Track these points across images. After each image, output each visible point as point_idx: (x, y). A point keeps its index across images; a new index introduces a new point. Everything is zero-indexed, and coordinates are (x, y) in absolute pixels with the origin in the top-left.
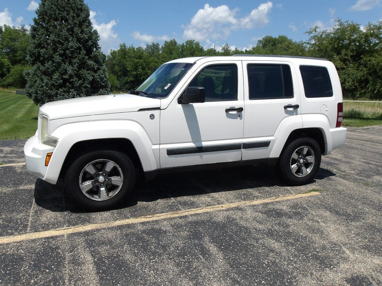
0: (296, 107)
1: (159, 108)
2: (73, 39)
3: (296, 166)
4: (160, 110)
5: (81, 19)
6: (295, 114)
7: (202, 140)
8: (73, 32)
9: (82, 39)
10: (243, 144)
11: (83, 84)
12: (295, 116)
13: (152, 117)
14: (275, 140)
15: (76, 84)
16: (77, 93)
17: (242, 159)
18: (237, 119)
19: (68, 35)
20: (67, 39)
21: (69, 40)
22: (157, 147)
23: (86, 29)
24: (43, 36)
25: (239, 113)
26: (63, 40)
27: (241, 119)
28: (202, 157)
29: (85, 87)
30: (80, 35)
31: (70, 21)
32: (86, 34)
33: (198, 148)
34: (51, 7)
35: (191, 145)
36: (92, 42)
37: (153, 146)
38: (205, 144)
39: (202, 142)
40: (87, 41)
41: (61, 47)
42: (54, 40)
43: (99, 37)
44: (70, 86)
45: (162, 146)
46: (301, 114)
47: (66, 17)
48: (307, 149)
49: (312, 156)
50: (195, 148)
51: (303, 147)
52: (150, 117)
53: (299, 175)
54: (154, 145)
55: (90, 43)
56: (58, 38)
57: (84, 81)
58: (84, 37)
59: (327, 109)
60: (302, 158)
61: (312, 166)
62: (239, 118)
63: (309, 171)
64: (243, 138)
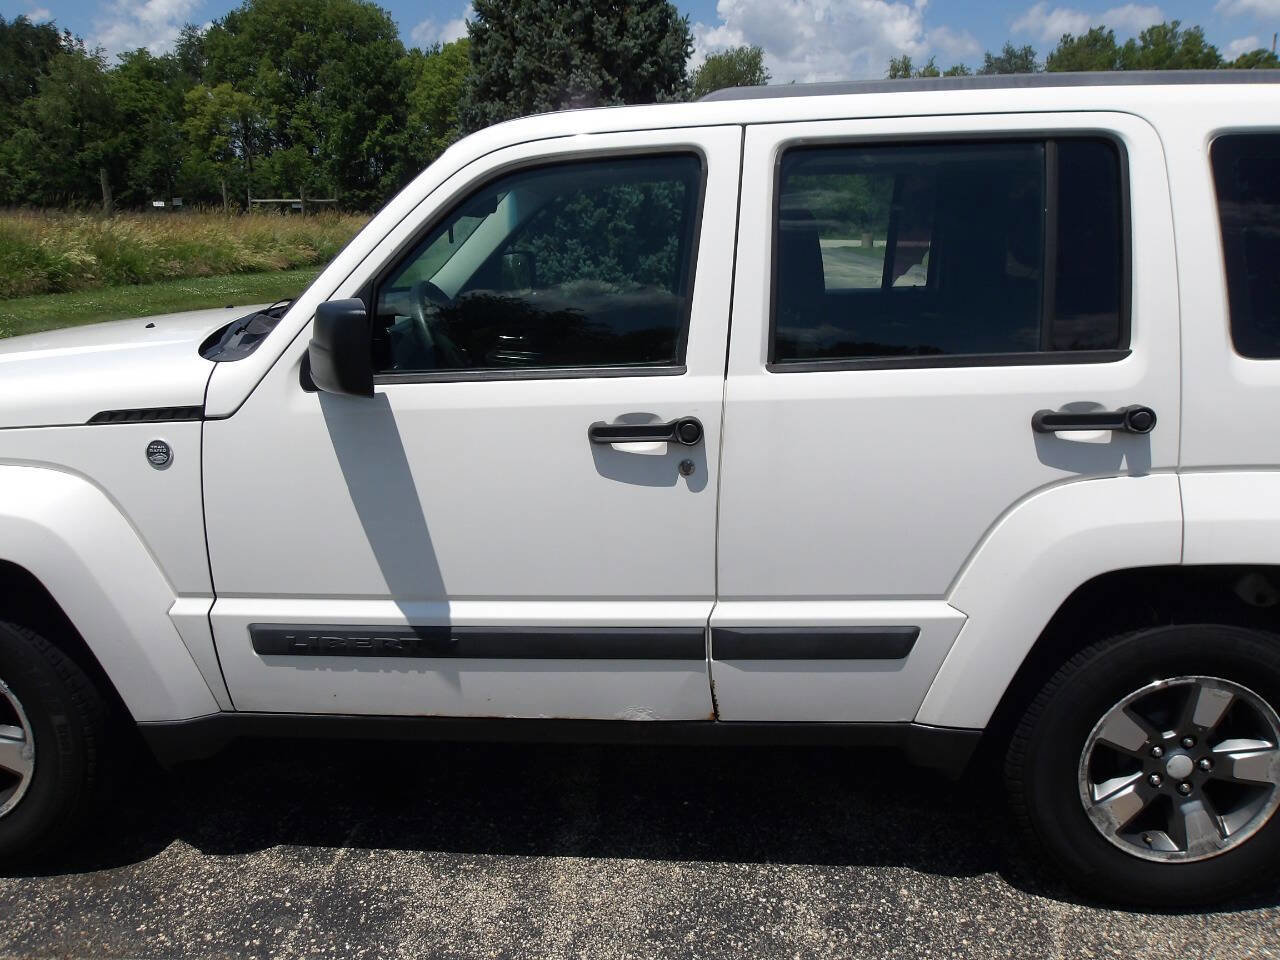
0: (1136, 422)
1: (195, 413)
2: (584, 58)
3: (1131, 789)
4: (203, 418)
6: (1124, 465)
7: (449, 591)
8: (590, 32)
9: (616, 54)
10: (716, 631)
11: (609, 220)
12: (1124, 481)
14: (951, 629)
15: (586, 223)
16: (586, 253)
17: (716, 714)
18: (672, 483)
19: (568, 46)
20: (565, 61)
21: (573, 63)
22: (198, 607)
23: (637, 18)
24: (496, 57)
25: (684, 453)
26: (552, 65)
27: (697, 486)
28: (455, 682)
29: (618, 231)
30: (611, 40)
32: (635, 37)
33: (419, 630)
35: (387, 612)
36: (653, 64)
37: (179, 601)
38: (463, 613)
39: (453, 605)
40: (638, 60)
41: (545, 92)
42: (524, 70)
43: (691, 45)
44: (565, 229)
45: (225, 607)
46: (1178, 470)
48: (1226, 697)
49: (1268, 745)
50: (404, 633)
51: (1192, 679)
52: (150, 453)
53: (1150, 847)
54: (183, 595)
55: (647, 67)
56: (540, 61)
57: (612, 211)
58: (626, 48)
60: (1186, 747)
61: (1269, 805)
62: (681, 480)
63: (1238, 830)
64: (716, 598)
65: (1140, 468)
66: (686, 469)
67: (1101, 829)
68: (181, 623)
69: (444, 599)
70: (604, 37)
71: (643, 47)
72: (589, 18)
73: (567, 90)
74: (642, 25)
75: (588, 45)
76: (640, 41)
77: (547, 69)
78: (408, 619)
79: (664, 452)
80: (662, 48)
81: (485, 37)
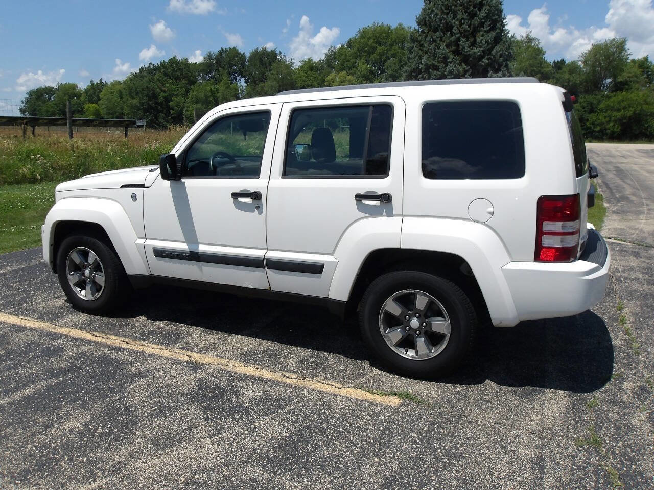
1: (142, 186)
2: (454, 58)
3: (399, 330)
4: (144, 187)
5: (476, 21)
6: (384, 213)
7: (199, 241)
8: (458, 46)
9: (469, 56)
10: (267, 260)
12: (385, 219)
13: (134, 197)
14: (334, 265)
17: (270, 288)
18: (254, 212)
19: (447, 53)
20: (445, 60)
21: (448, 60)
22: (141, 241)
23: (482, 38)
26: (439, 62)
27: (260, 213)
28: (201, 269)
30: (467, 49)
31: (455, 28)
32: (480, 47)
33: (192, 253)
34: (433, 11)
35: (183, 246)
36: (488, 59)
37: (138, 240)
38: (203, 248)
39: (200, 246)
40: (481, 58)
42: (426, 65)
45: (149, 242)
46: (402, 216)
47: (451, 22)
48: (426, 299)
49: (443, 319)
50: (188, 253)
51: (413, 291)
52: (132, 197)
54: (138, 238)
55: (485, 61)
56: (434, 60)
58: (475, 53)
59: (491, 210)
60: (417, 318)
61: (445, 342)
62: (256, 211)
63: (436, 352)
64: (267, 249)
65: (390, 214)
66: (258, 208)
67: (388, 344)
68: (138, 245)
69: (198, 244)
70: (464, 48)
71: (483, 51)
72: (458, 40)
73: (445, 73)
74: (483, 42)
75: (457, 52)
76: (482, 49)
77: (436, 64)
78: (189, 249)
79: (252, 202)
80: (494, 52)
81: (412, 50)
